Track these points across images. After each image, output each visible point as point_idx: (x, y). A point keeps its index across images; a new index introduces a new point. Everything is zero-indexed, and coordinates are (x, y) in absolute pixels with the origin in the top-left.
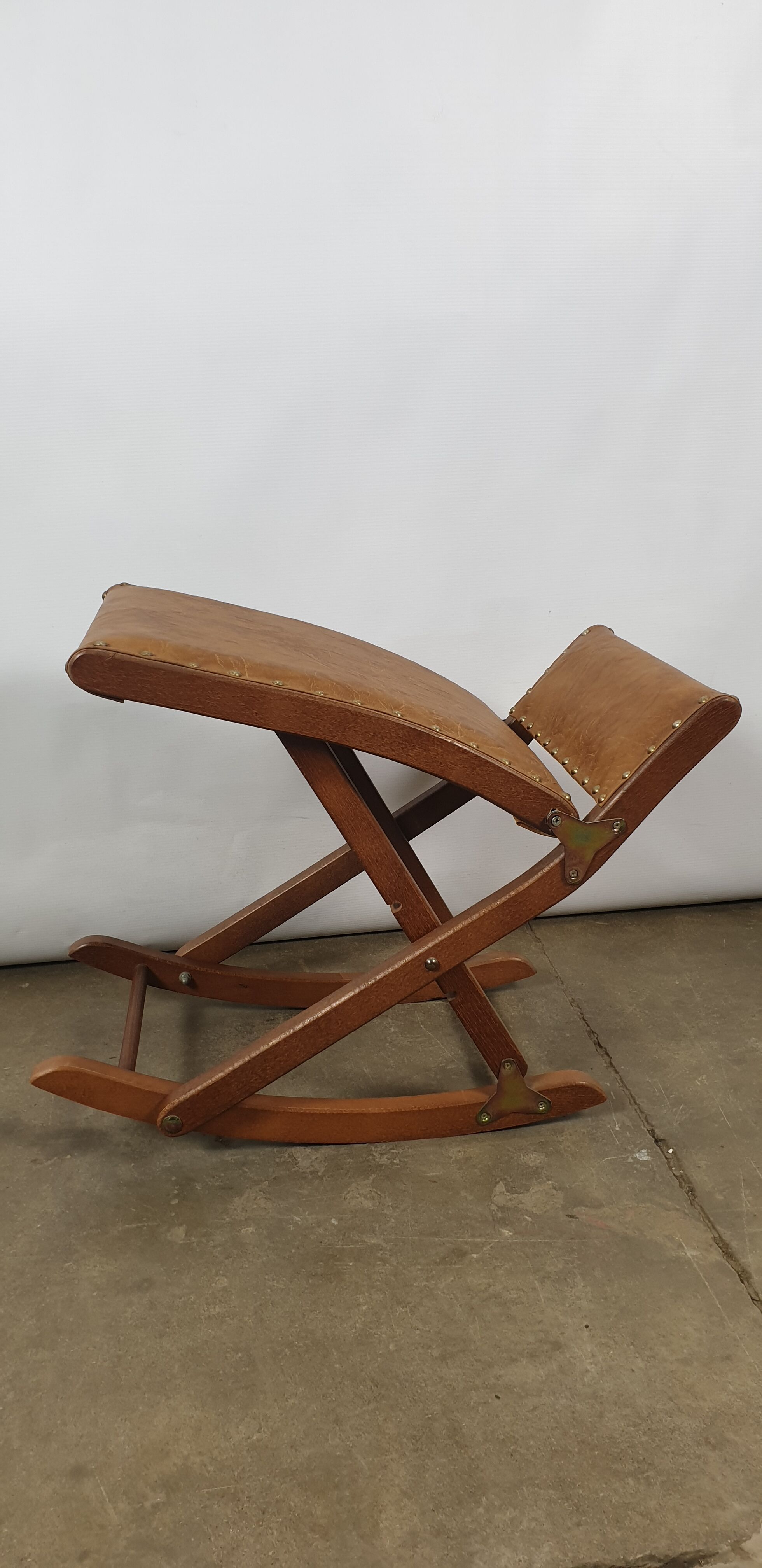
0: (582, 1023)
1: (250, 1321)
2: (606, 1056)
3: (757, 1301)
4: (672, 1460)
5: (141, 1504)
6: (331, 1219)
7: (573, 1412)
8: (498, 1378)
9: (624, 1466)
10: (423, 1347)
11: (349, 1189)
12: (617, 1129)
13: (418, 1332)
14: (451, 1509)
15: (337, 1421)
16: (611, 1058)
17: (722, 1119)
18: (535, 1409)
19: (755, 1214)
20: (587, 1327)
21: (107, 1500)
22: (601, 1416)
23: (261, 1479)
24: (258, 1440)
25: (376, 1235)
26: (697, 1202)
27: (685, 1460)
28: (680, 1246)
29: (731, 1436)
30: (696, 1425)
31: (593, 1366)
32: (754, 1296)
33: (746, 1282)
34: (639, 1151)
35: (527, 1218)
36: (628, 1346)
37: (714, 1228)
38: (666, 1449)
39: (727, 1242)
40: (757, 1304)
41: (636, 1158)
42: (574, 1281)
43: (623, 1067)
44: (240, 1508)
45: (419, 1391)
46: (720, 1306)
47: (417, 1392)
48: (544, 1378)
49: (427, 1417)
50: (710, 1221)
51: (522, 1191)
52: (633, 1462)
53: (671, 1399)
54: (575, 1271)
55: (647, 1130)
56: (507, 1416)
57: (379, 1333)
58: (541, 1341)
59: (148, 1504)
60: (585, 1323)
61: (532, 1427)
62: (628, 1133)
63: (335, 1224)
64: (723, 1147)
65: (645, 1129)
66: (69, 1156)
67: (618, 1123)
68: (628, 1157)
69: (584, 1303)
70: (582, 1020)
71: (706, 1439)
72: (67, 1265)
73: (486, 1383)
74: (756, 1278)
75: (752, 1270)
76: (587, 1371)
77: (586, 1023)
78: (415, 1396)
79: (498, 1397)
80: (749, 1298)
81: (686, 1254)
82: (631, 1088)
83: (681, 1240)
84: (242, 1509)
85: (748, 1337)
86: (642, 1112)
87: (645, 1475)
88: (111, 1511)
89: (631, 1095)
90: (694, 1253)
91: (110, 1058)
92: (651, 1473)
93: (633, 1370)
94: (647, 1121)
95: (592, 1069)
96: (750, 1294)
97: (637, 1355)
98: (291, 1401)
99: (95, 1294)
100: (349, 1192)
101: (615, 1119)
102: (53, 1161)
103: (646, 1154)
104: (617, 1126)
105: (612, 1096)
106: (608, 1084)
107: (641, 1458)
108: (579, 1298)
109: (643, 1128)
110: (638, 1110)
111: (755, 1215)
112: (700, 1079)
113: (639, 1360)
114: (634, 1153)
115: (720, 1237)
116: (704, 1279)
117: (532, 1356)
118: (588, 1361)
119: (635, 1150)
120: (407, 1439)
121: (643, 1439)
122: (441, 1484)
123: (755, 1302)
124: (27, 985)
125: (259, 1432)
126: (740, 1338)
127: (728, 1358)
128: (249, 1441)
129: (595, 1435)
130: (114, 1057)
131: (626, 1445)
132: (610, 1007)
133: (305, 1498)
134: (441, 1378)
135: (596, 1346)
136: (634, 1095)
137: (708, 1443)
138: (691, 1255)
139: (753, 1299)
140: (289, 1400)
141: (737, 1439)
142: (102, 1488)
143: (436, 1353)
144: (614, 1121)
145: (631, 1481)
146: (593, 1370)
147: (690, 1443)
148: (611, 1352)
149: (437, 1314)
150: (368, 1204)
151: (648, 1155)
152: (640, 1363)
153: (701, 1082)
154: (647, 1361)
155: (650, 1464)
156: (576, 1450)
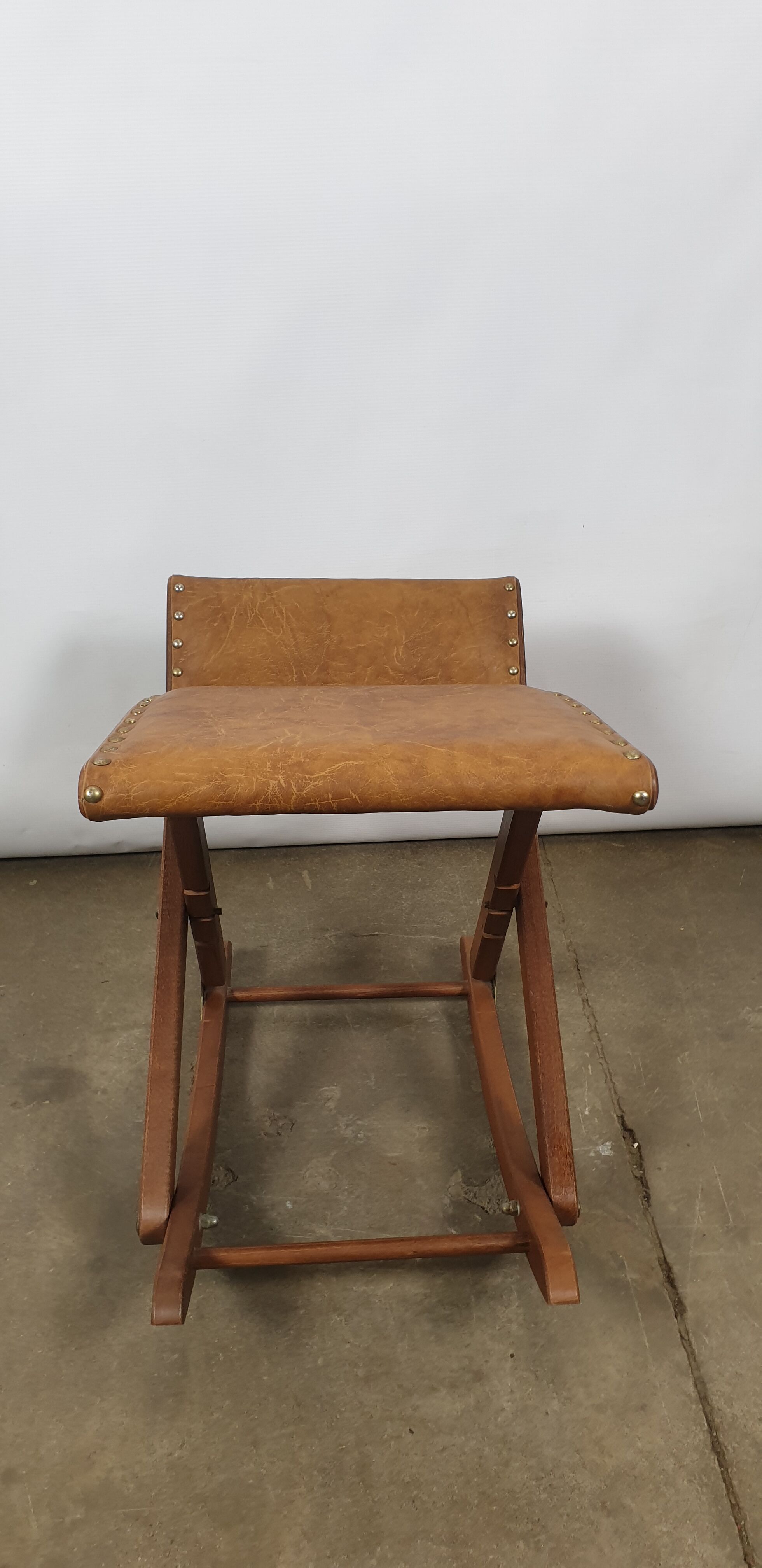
0: (575, 972)
1: (192, 1317)
2: (591, 1018)
3: (685, 1340)
4: (565, 1524)
5: (61, 1520)
6: (286, 1201)
7: (481, 1457)
8: (416, 1408)
9: (518, 1526)
10: (349, 1364)
11: (309, 1166)
12: (587, 1113)
13: (348, 1346)
14: (346, 1557)
15: (255, 1444)
16: (597, 1021)
17: (695, 1110)
18: (444, 1449)
19: (705, 1233)
20: (512, 1356)
21: (32, 1510)
22: (507, 1464)
23: (175, 1503)
24: (179, 1458)
25: (326, 1224)
26: (649, 1213)
27: (578, 1525)
28: (622, 1266)
29: (628, 1501)
30: (597, 1486)
31: (510, 1403)
32: (684, 1335)
33: (679, 1317)
34: (603, 1144)
35: (477, 1217)
36: (548, 1383)
37: (661, 1246)
38: (562, 1511)
39: (671, 1265)
40: (685, 1344)
41: (598, 1151)
42: (509, 1299)
43: (606, 1034)
44: (152, 1534)
45: (338, 1417)
46: (647, 1344)
47: (336, 1417)
48: (459, 1414)
49: (341, 1448)
50: (658, 1237)
51: (477, 1184)
52: (528, 1522)
53: (578, 1451)
54: (513, 1286)
55: (617, 1116)
56: (416, 1454)
57: (311, 1344)
58: (464, 1369)
59: (68, 1520)
60: (511, 1352)
61: (439, 1470)
62: (596, 1119)
63: (290, 1208)
64: (688, 1145)
65: (615, 1115)
66: (48, 1102)
67: (589, 1106)
68: (589, 1151)
69: (514, 1327)
70: (576, 968)
71: (604, 1503)
72: (30, 1233)
73: (403, 1414)
74: (690, 1314)
75: (687, 1302)
76: (503, 1409)
77: (579, 973)
78: (333, 1421)
79: (411, 1431)
80: (679, 1336)
81: (626, 1276)
82: (610, 1062)
83: (624, 1258)
84: (153, 1535)
85: (668, 1384)
86: (616, 1093)
87: (536, 1539)
88: (34, 1525)
89: (609, 1070)
90: (635, 1276)
91: (102, 982)
92: (543, 1537)
93: (547, 1413)
94: (619, 1104)
95: (575, 1034)
96: (680, 1332)
97: (555, 1395)
98: (216, 1415)
99: (51, 1270)
100: (308, 1170)
101: (586, 1100)
102: (32, 1105)
103: (610, 1148)
104: (587, 1109)
105: (589, 1070)
106: (588, 1054)
107: (537, 1519)
108: (510, 1321)
109: (612, 1113)
110: (612, 1089)
111: (704, 1235)
112: (682, 1057)
113: (556, 1401)
114: (597, 1145)
115: (665, 1258)
116: (638, 1309)
117: (453, 1386)
118: (506, 1398)
119: (600, 1142)
120: (317, 1471)
121: (542, 1496)
122: (341, 1528)
123: (683, 1341)
124: (35, 882)
125: (181, 1448)
126: (660, 1385)
127: (643, 1407)
128: (170, 1457)
129: (497, 1486)
130: (106, 982)
131: (524, 1502)
132: (607, 955)
133: (212, 1529)
134: (361, 1403)
135: (516, 1380)
136: (611, 1071)
137: (604, 1507)
138: (631, 1278)
139: (682, 1338)
140: (214, 1414)
141: (633, 1505)
142: (29, 1497)
143: (361, 1372)
144: (585, 1102)
145: (521, 1544)
146: (508, 1409)
147: (586, 1506)
148: (530, 1389)
149: (370, 1326)
150: (325, 1185)
151: (611, 1149)
152: (555, 1405)
153: (683, 1060)
154: (562, 1403)
155: (543, 1526)
156: (476, 1502)
